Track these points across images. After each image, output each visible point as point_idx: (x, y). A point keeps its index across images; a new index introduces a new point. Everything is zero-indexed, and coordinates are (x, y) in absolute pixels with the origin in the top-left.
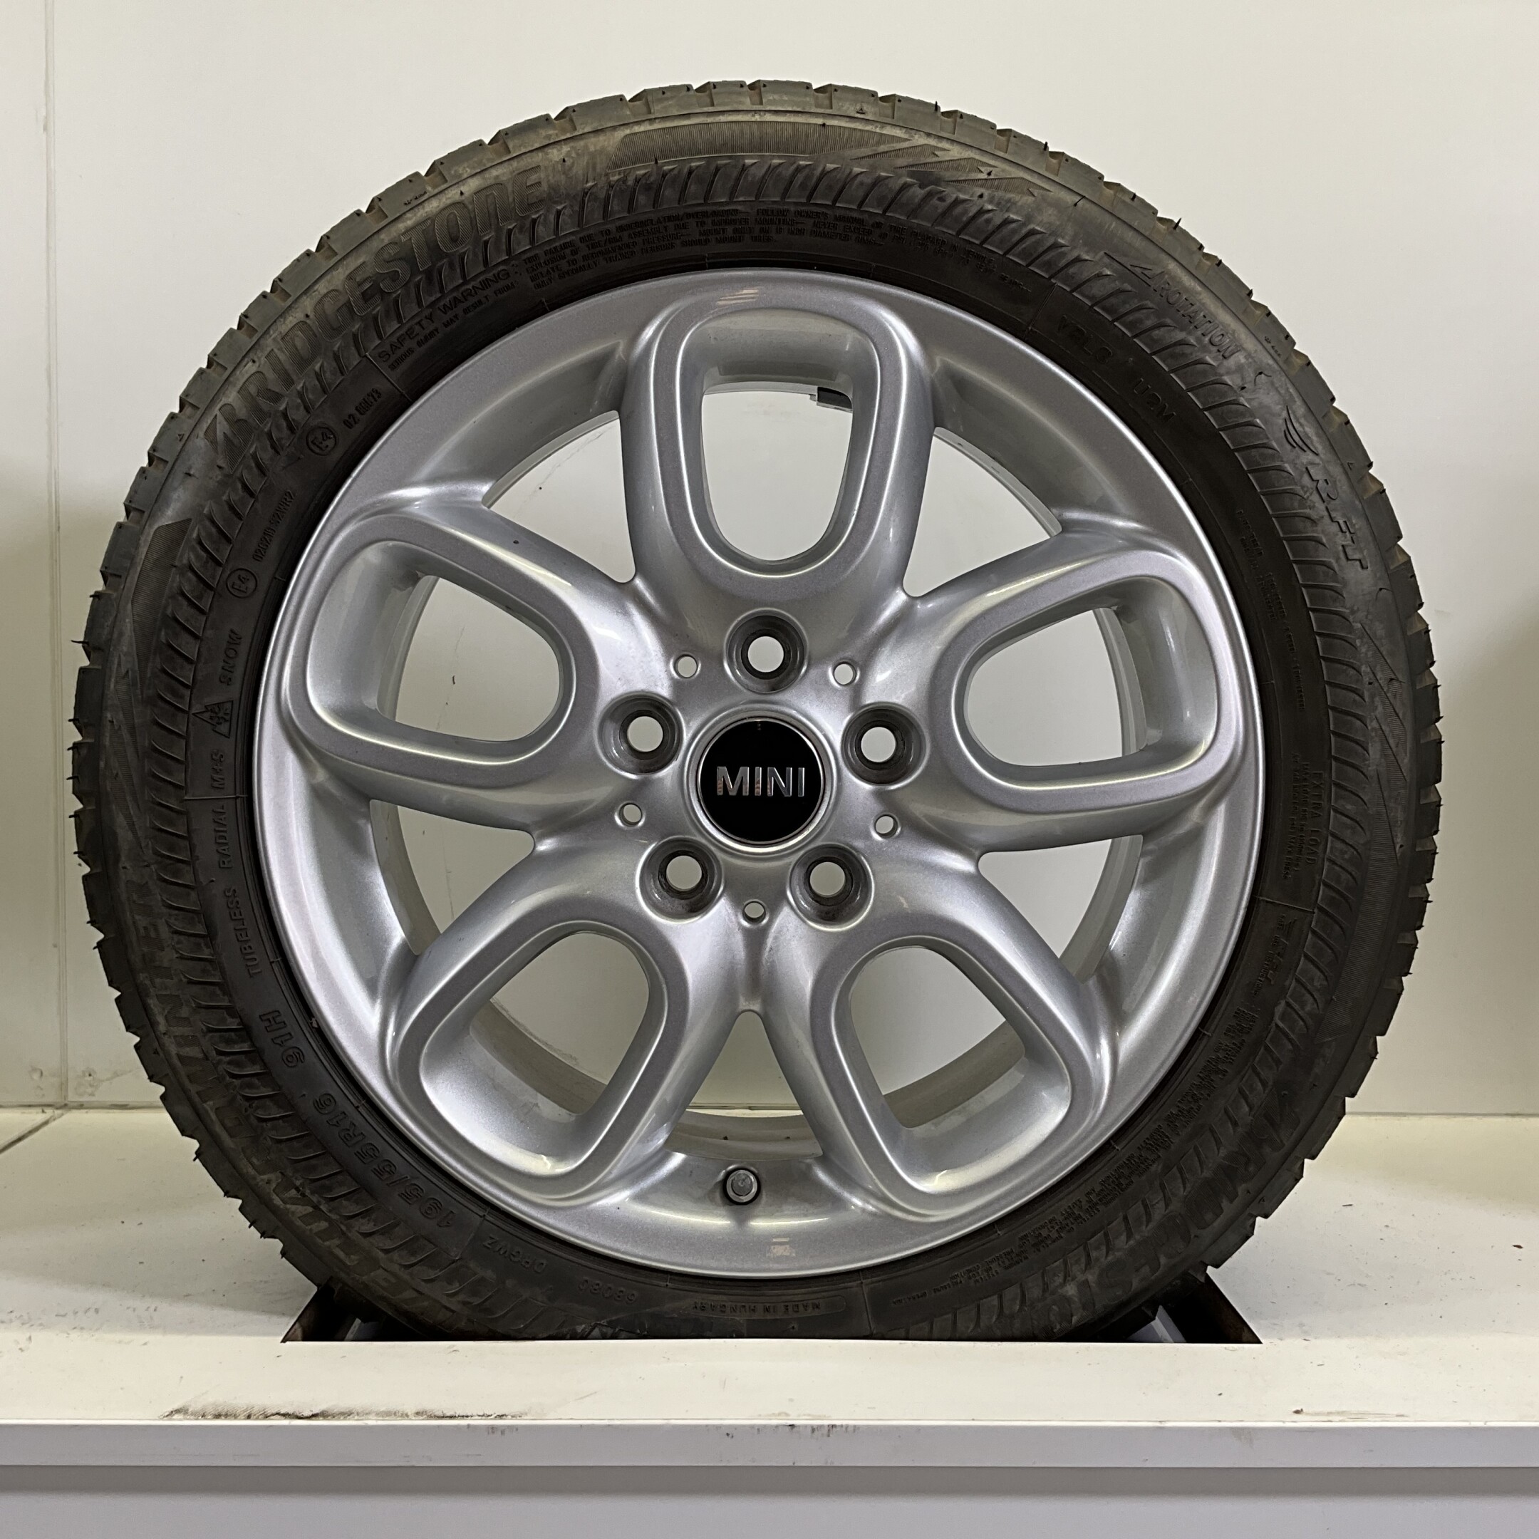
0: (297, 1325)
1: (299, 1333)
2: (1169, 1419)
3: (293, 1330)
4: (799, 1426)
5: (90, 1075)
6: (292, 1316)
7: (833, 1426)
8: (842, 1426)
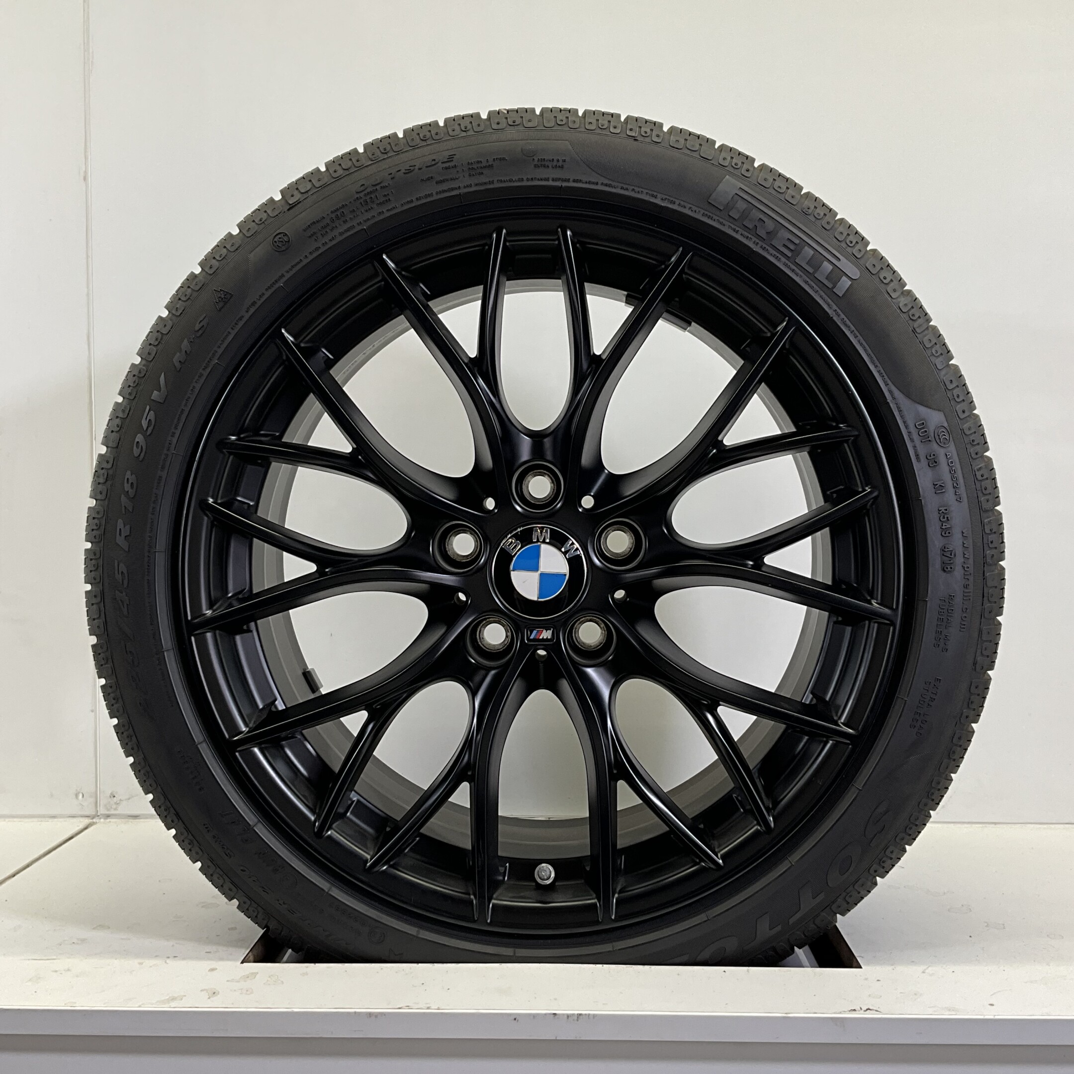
0: (250, 954)
1: (251, 958)
2: (792, 1012)
3: (248, 956)
4: (559, 1014)
5: (114, 797)
6: (247, 949)
7: (580, 1015)
8: (586, 1014)
